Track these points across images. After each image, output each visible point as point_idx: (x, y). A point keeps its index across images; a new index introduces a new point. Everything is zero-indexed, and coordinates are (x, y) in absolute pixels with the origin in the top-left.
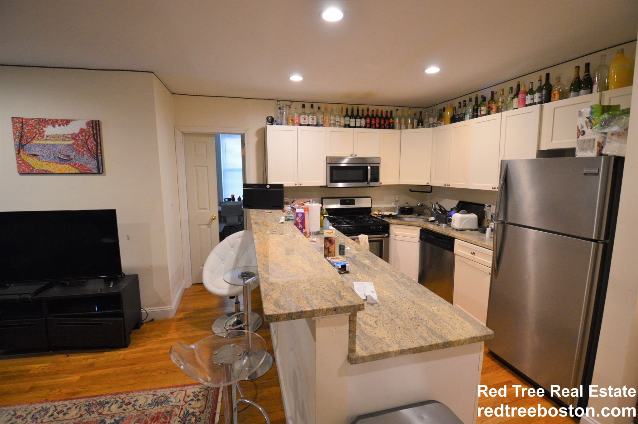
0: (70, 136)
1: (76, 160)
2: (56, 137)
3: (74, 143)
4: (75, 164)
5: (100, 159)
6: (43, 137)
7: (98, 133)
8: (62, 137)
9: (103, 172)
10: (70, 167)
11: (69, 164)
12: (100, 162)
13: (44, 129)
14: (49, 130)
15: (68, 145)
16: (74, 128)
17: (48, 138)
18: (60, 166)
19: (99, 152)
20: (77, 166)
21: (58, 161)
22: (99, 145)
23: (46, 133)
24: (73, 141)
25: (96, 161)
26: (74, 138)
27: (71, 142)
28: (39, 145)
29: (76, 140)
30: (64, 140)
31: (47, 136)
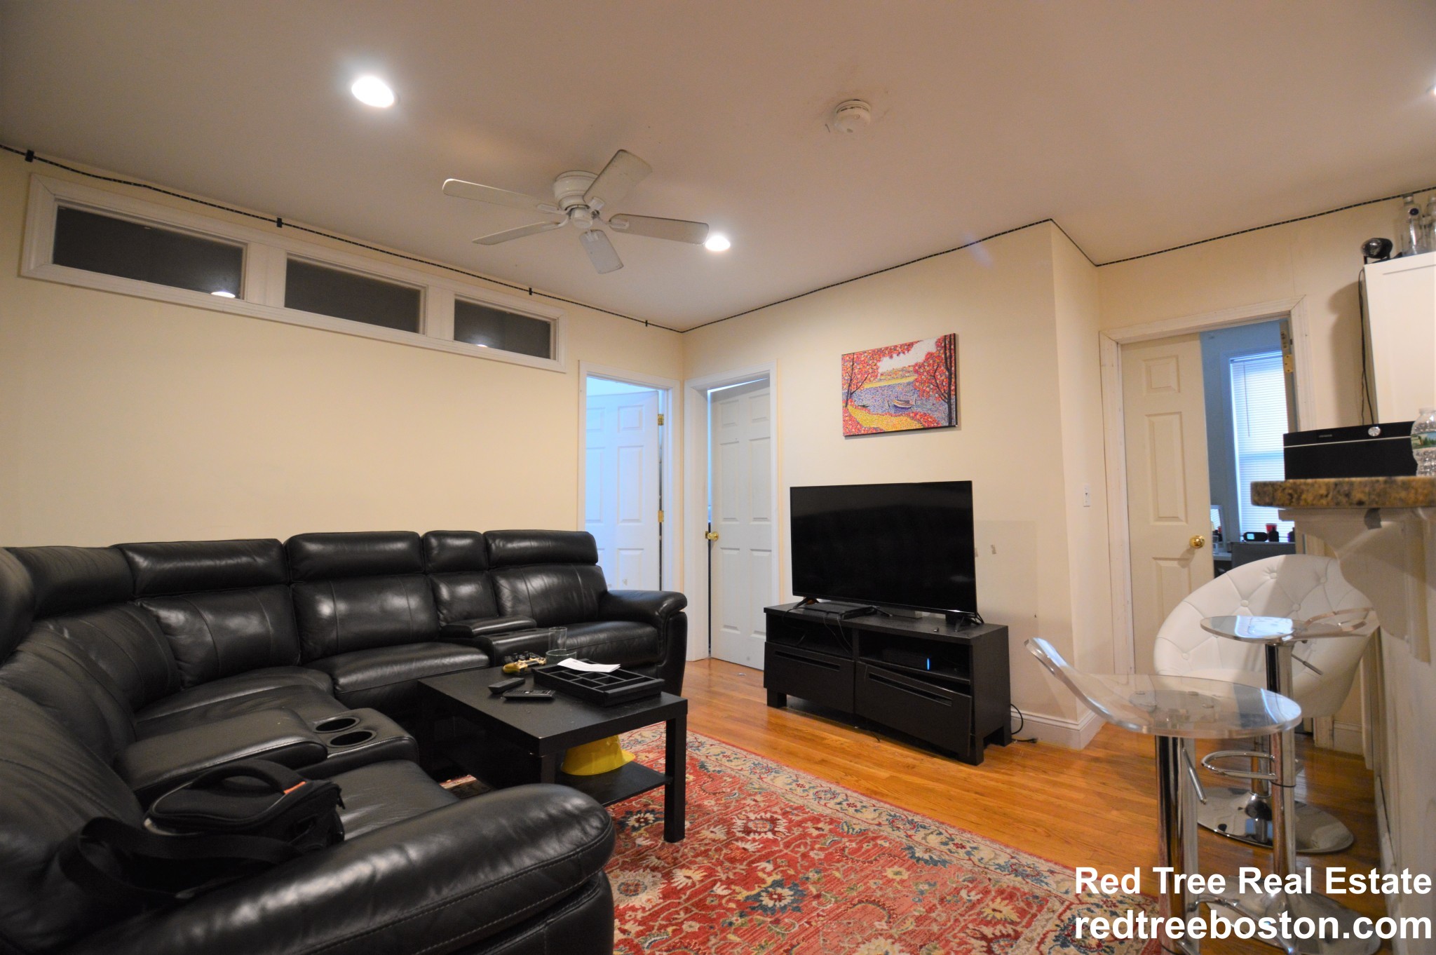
0: (911, 369)
1: (918, 406)
2: (893, 374)
3: (916, 380)
4: (916, 414)
5: (953, 401)
6: (877, 376)
7: (953, 354)
8: (900, 373)
9: (957, 424)
10: (909, 420)
11: (908, 415)
12: (953, 407)
13: (879, 364)
14: (886, 365)
15: (909, 384)
16: (917, 356)
17: (883, 377)
18: (895, 420)
19: (953, 388)
20: (918, 416)
21: (893, 411)
22: (952, 376)
23: (880, 371)
24: (916, 376)
25: (947, 406)
26: (916, 371)
27: (911, 379)
28: (870, 389)
29: (920, 374)
30: (903, 377)
31: (882, 375)
